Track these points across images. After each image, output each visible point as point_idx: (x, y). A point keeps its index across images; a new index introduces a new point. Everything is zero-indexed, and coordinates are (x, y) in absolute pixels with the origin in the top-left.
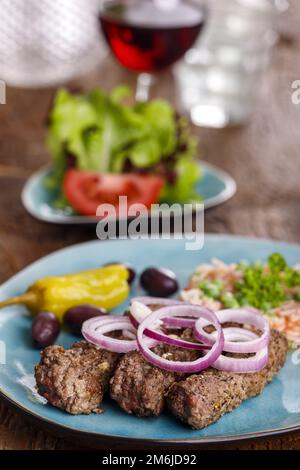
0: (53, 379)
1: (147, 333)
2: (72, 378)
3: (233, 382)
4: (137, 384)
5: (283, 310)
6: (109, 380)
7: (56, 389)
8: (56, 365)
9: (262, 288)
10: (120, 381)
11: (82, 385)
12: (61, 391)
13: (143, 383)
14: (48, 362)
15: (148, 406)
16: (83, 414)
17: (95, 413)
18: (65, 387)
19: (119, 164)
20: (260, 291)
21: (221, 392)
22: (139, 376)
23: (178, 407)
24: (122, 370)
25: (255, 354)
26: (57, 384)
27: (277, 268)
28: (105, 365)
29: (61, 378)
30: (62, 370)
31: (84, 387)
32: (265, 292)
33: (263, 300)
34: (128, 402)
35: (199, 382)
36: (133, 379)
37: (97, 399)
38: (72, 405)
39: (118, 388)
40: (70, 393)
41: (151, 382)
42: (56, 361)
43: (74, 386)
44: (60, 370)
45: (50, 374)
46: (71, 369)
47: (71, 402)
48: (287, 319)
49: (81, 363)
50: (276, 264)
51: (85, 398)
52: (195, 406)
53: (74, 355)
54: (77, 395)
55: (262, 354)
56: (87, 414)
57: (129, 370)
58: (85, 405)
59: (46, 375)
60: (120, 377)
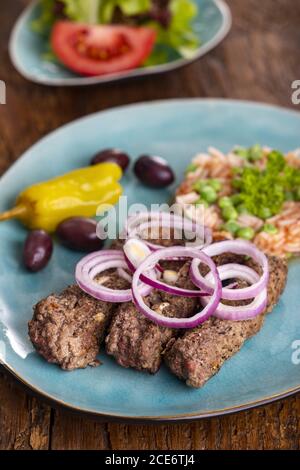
0: (48, 340)
1: (143, 278)
2: (67, 337)
3: (231, 333)
4: (133, 344)
5: (282, 219)
6: (105, 338)
7: (50, 349)
8: (49, 324)
9: (260, 191)
10: (116, 340)
11: (76, 343)
12: (56, 353)
13: (139, 343)
14: (41, 318)
15: (145, 366)
16: (79, 368)
17: (91, 366)
18: (59, 348)
19: (108, 12)
20: (258, 196)
21: (219, 349)
22: (135, 335)
23: (176, 367)
24: (118, 325)
25: (253, 299)
26: (52, 345)
27: (276, 168)
28: (100, 317)
29: (55, 338)
30: (56, 329)
31: (79, 345)
32: (263, 196)
33: (262, 206)
34: (125, 359)
35: (196, 344)
36: (129, 338)
37: (92, 354)
38: (67, 364)
39: (114, 347)
40: (65, 353)
41: (148, 342)
42: (49, 319)
43: (69, 345)
44: (53, 329)
45: (44, 334)
46: (65, 327)
47: (66, 361)
48: (287, 230)
49: (75, 318)
50: (275, 165)
51: (81, 356)
52: (193, 371)
53: (68, 307)
54: (72, 355)
55: (261, 298)
56: (83, 368)
57: (125, 326)
58: (81, 362)
59: (40, 334)
60: (116, 336)
